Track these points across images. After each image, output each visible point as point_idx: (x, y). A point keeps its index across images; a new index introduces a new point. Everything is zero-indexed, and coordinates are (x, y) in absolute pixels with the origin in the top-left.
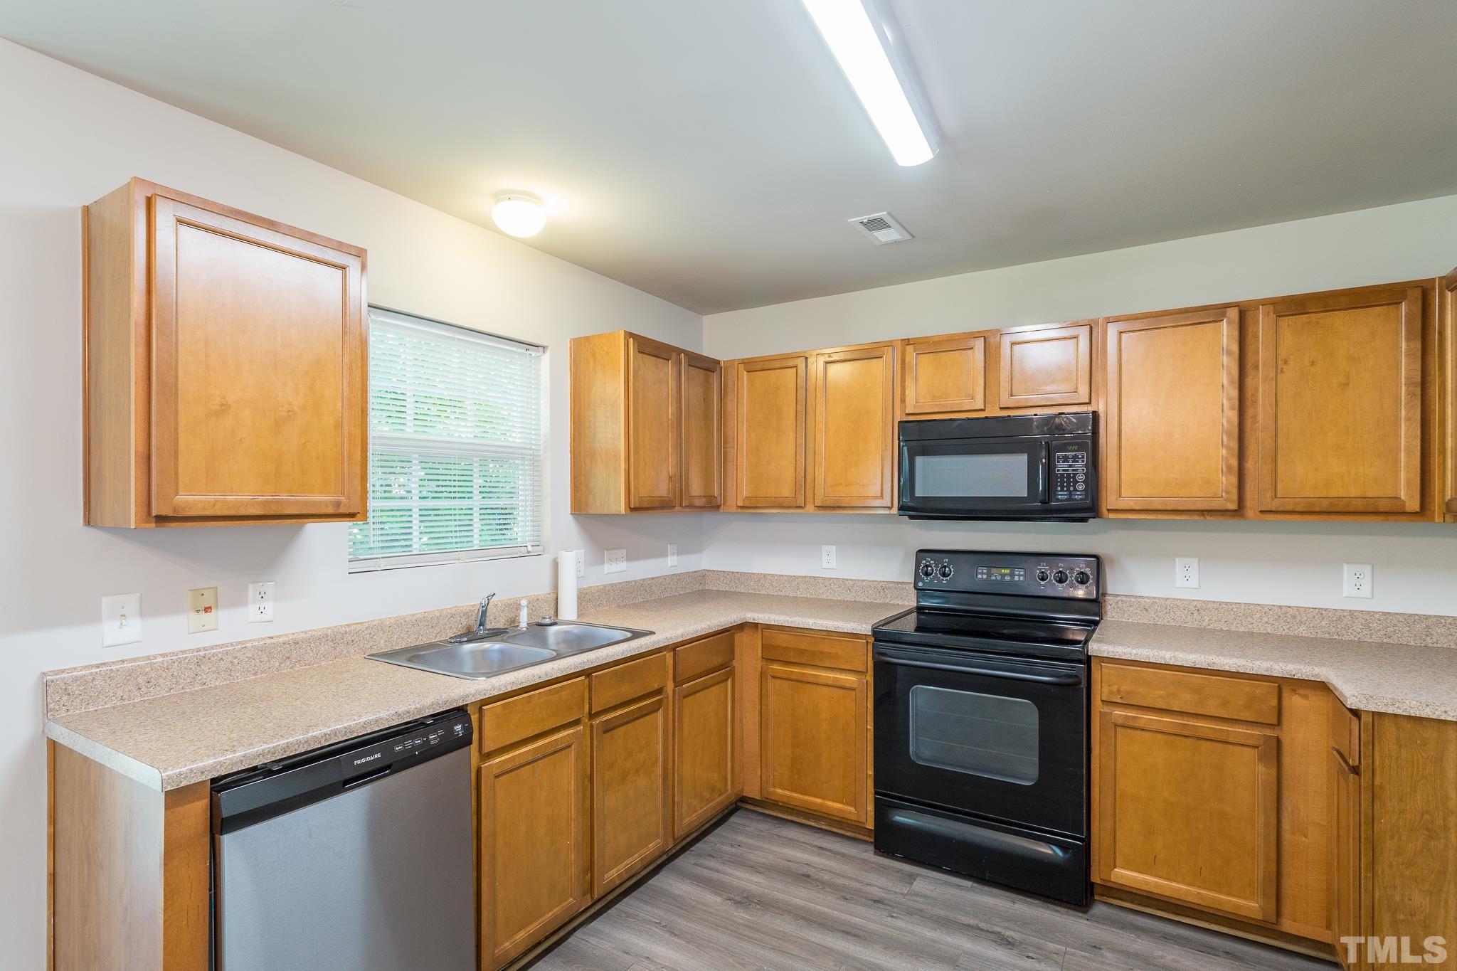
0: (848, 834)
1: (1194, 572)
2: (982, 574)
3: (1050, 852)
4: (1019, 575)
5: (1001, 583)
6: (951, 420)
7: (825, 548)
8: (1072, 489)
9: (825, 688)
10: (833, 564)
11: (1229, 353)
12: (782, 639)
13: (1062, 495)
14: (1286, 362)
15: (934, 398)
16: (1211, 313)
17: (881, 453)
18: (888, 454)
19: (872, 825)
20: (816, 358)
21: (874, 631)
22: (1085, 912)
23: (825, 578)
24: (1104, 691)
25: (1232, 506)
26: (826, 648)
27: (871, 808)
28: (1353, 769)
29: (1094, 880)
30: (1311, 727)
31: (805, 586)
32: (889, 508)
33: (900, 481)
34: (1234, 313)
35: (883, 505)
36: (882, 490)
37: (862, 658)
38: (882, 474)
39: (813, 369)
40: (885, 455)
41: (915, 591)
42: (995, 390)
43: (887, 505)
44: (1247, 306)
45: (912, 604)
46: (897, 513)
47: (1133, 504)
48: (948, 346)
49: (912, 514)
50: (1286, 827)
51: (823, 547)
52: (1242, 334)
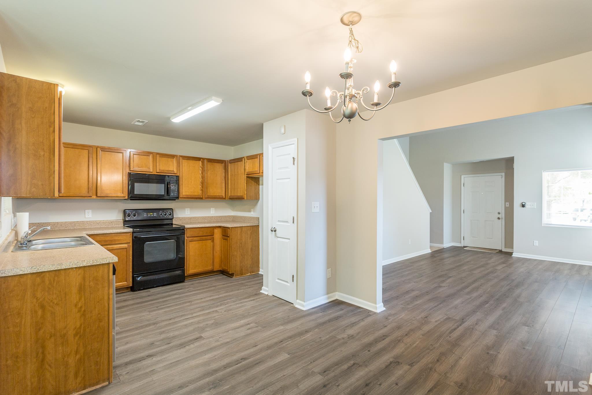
0: (120, 292)
1: (189, 211)
2: (145, 215)
3: (179, 272)
4: (155, 214)
5: (151, 217)
6: (145, 174)
7: (86, 211)
8: (174, 193)
9: (116, 250)
10: (90, 216)
11: (201, 167)
12: (98, 238)
13: (172, 194)
14: (209, 170)
15: (139, 167)
16: (198, 159)
17: (122, 181)
18: (125, 182)
19: (131, 285)
20: (97, 148)
21: (133, 231)
22: (185, 282)
23: (87, 221)
24: (187, 235)
25: (202, 197)
26: (116, 238)
27: (131, 280)
28: (229, 237)
29: (186, 275)
30: (218, 234)
31: (78, 225)
32: (125, 197)
33: (129, 189)
34: (202, 160)
35: (123, 196)
36: (123, 192)
37: (129, 239)
38: (123, 187)
39: (96, 152)
40: (124, 181)
41: (124, 222)
42: (155, 168)
43: (124, 196)
44: (204, 159)
45: (122, 226)
46: (128, 198)
47: (185, 197)
48: (142, 154)
49: (133, 198)
50: (215, 253)
51: (86, 210)
52: (203, 164)
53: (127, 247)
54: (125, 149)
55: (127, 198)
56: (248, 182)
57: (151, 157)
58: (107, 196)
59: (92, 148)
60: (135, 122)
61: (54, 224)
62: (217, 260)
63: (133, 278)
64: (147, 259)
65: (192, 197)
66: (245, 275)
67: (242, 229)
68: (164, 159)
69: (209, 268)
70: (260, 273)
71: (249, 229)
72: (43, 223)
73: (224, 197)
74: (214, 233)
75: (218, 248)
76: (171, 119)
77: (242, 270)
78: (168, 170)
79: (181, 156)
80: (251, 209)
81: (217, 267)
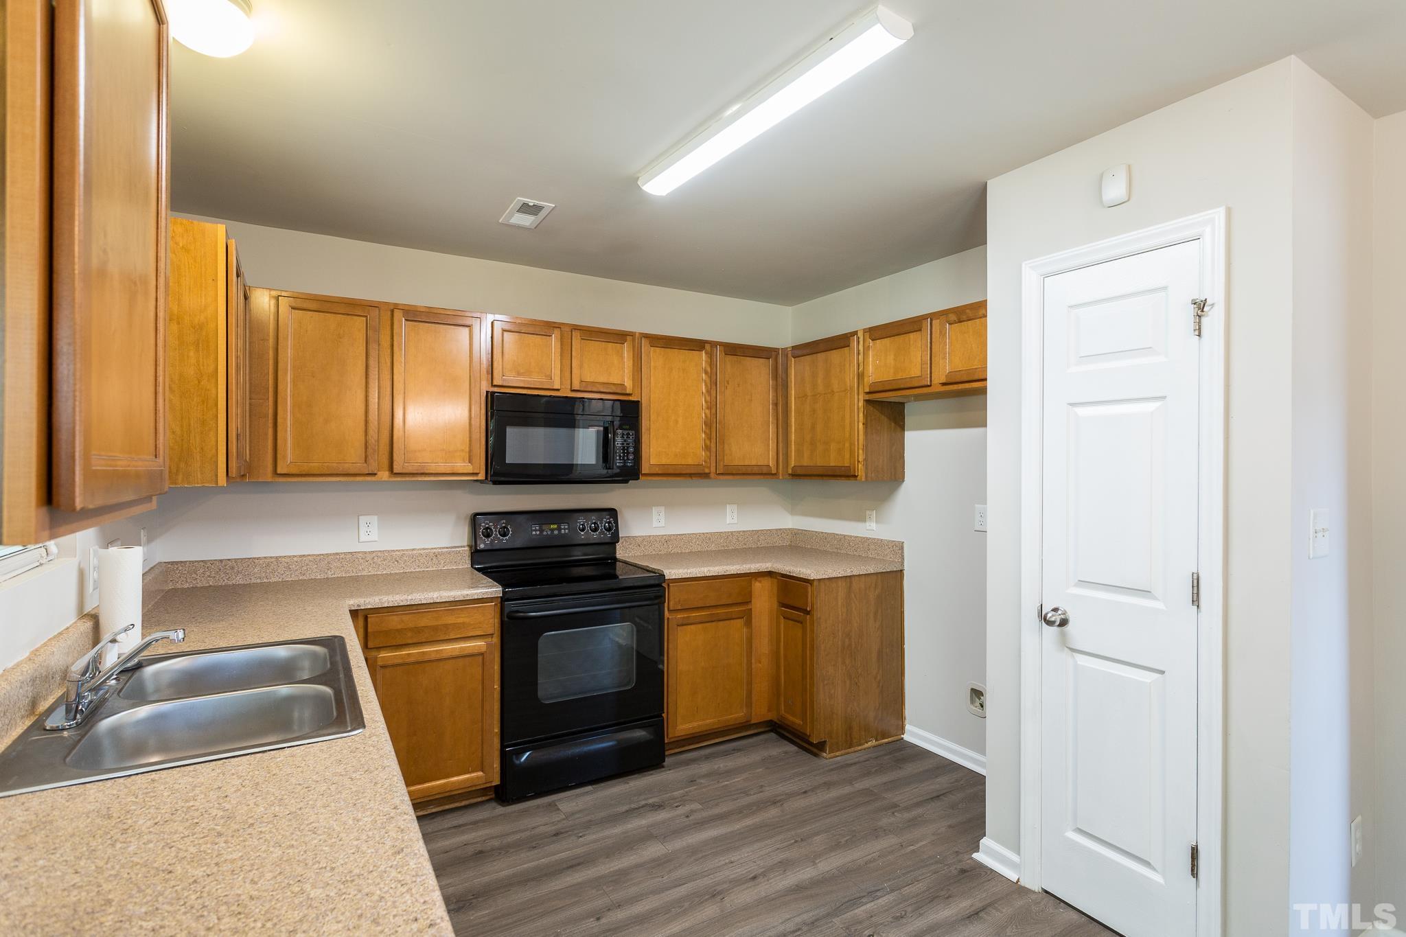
0: (461, 802)
1: (663, 514)
2: (536, 530)
3: (645, 733)
4: (565, 529)
5: (552, 537)
6: (538, 396)
7: (363, 519)
8: (626, 458)
10: (374, 535)
12: (394, 622)
13: (620, 463)
14: (728, 382)
15: (519, 374)
16: (697, 345)
17: (468, 421)
18: (476, 422)
19: (497, 782)
20: (392, 311)
21: (504, 592)
22: (663, 767)
23: (365, 553)
24: (671, 603)
25: (707, 471)
26: (450, 620)
27: (497, 765)
28: (808, 613)
29: (666, 742)
30: (763, 600)
31: (339, 564)
32: (477, 474)
33: (489, 445)
34: (708, 347)
35: (472, 472)
36: (470, 456)
37: (491, 621)
38: (470, 441)
39: (389, 322)
40: (473, 422)
41: (472, 553)
42: (567, 374)
43: (475, 472)
44: (714, 344)
45: (466, 566)
46: (486, 478)
47: (657, 470)
48: (531, 330)
49: (503, 479)
50: (753, 661)
51: (361, 517)
52: (712, 363)
53: (484, 649)
54: (478, 315)
55: (481, 477)
56: (869, 418)
57: (554, 340)
58: (422, 472)
59: (379, 310)
60: (511, 215)
61: (268, 565)
62: (762, 687)
63: (503, 755)
64: (549, 688)
65: (677, 472)
66: (860, 748)
67: (851, 583)
68: (595, 346)
69: (737, 715)
70: (906, 737)
71: (873, 585)
72: (236, 560)
73: (774, 471)
74: (753, 596)
75: (763, 646)
76: (639, 183)
77: (850, 728)
78: (605, 381)
79: (647, 336)
80: (868, 512)
81: (761, 712)
